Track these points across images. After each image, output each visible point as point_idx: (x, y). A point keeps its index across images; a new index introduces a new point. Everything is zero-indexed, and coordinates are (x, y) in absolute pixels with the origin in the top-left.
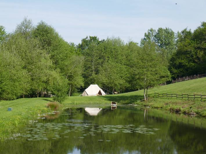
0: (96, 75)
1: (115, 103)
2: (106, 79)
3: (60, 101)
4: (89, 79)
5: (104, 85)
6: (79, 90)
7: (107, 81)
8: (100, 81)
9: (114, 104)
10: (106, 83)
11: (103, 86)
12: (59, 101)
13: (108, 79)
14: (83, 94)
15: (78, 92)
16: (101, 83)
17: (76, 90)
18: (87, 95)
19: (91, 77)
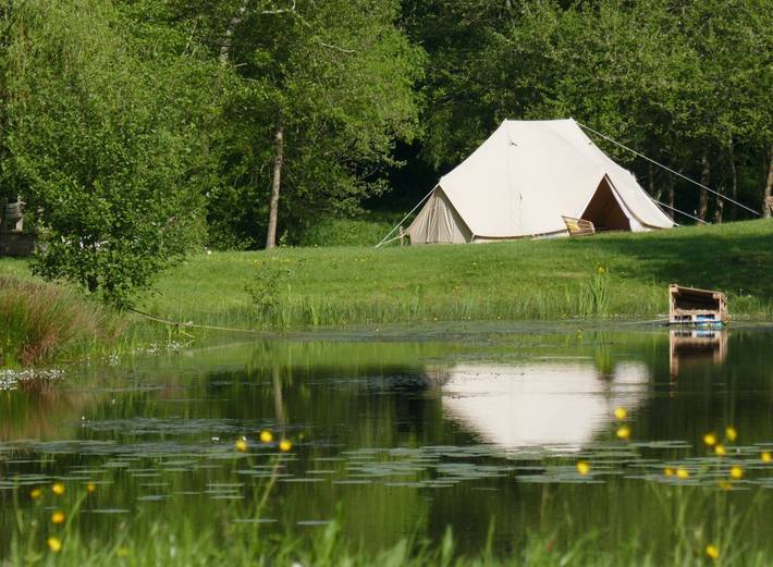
0: (569, 15)
1: (714, 305)
2: (684, 54)
3: (110, 286)
4: (489, 58)
5: (663, 118)
6: (380, 186)
7: (685, 76)
8: (609, 79)
9: (695, 315)
10: (682, 95)
11: (650, 134)
12: (93, 285)
13: (701, 49)
14: (417, 229)
15: (365, 204)
16: (623, 106)
17: (347, 184)
18: (458, 238)
19: (513, 40)
